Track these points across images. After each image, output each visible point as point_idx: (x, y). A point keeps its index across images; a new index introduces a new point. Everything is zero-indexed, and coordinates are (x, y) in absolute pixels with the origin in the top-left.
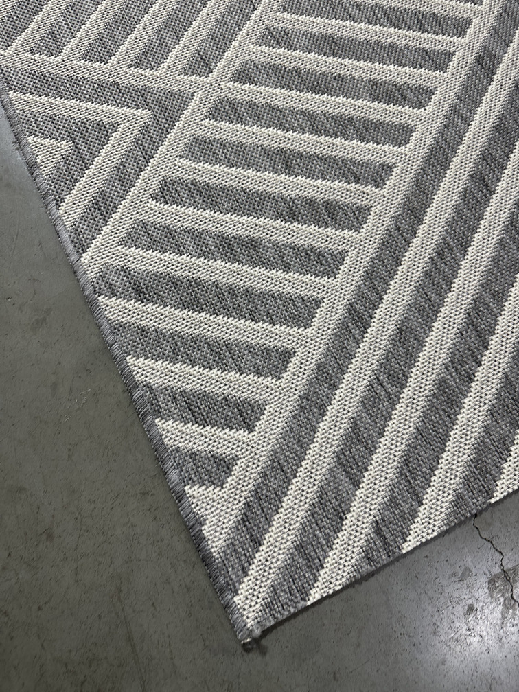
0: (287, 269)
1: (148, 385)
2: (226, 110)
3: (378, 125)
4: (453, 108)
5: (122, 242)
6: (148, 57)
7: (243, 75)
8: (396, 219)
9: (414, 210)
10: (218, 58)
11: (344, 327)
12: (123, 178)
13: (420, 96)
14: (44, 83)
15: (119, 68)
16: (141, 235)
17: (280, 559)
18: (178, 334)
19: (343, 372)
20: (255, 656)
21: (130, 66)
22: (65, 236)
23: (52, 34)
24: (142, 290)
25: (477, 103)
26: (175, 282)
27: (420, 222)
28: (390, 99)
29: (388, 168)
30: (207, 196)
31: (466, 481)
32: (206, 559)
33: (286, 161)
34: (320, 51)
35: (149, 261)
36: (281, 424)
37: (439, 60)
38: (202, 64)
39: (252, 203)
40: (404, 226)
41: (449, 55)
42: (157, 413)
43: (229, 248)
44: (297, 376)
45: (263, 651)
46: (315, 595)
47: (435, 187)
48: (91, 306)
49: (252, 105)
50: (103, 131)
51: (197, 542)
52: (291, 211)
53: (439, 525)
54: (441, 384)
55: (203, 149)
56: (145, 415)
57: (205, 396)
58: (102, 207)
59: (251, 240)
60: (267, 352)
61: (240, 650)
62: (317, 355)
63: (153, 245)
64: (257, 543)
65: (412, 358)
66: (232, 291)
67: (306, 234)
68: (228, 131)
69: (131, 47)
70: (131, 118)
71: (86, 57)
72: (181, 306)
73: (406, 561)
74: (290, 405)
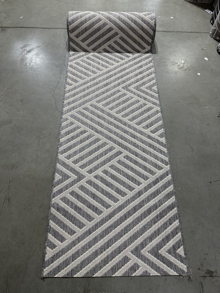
0: (83, 217)
1: (50, 226)
2: (90, 182)
3: (113, 197)
4: (129, 200)
5: (60, 199)
6: (82, 167)
7: (96, 177)
8: (106, 216)
9: (110, 216)
10: (94, 172)
11: (86, 232)
12: (67, 187)
13: (123, 194)
14: (64, 165)
15: (76, 167)
16: (64, 200)
17: (54, 267)
18: (60, 220)
19: (82, 240)
20: (42, 281)
21: (79, 167)
22: (52, 194)
23: (70, 155)
24: (59, 209)
25: (133, 201)
26: (64, 210)
27: (110, 219)
28: (118, 193)
29: (110, 206)
30: (78, 197)
31: (91, 270)
32: (44, 260)
33: (94, 196)
34: (111, 178)
35: (63, 205)
36: (67, 244)
37: (131, 189)
38: (90, 172)
39: (84, 201)
40: (107, 219)
41: (134, 189)
42: (49, 232)
43: (77, 208)
44: (74, 237)
45: (44, 281)
46: (56, 276)
47: (116, 214)
48: (50, 208)
49: (94, 183)
50: (68, 177)
51: (44, 256)
52: (90, 206)
53: (82, 275)
54: (96, 251)
55: (82, 188)
56: (47, 231)
57: (58, 233)
58: (61, 191)
59: (80, 208)
60: (72, 230)
61: (40, 278)
62: (79, 235)
63: (65, 202)
64: (52, 262)
65: (94, 244)
66: (72, 216)
67: (90, 212)
68: (88, 186)
69: (81, 163)
70: (74, 177)
71: (73, 162)
72: (63, 215)
73: (73, 278)
74: (70, 242)
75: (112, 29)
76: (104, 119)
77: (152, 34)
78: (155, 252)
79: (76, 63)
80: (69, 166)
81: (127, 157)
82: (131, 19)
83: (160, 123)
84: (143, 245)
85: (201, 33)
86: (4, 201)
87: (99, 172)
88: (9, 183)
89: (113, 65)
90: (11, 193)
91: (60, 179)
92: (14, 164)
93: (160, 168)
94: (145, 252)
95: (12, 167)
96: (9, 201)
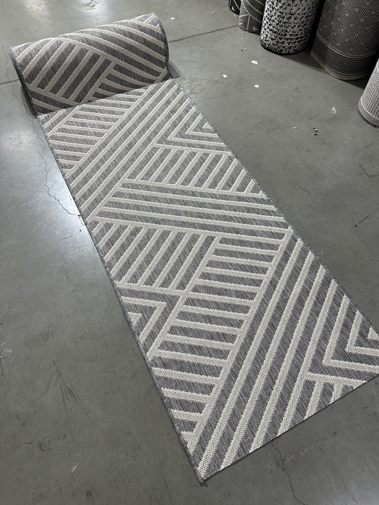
0: (211, 356)
1: (168, 398)
2: (190, 302)
3: (238, 306)
4: (263, 300)
5: (159, 348)
6: (165, 283)
7: (195, 290)
8: (245, 339)
9: (250, 336)
10: (187, 283)
11: (229, 377)
12: (159, 326)
13: (251, 296)
14: (133, 293)
15: (156, 288)
16: (165, 345)
17: (211, 455)
18: (177, 380)
19: (230, 393)
20: (204, 487)
21: (159, 287)
22: (141, 347)
23: (134, 276)
24: (166, 364)
25: (270, 298)
26: (176, 361)
27: (253, 340)
28: (242, 297)
29: (242, 322)
30: (185, 331)
31: (269, 429)
32: (188, 455)
33: (209, 319)
34: (219, 280)
35: (168, 355)
36: (210, 411)
37: (257, 283)
38: (182, 286)
39: (199, 334)
40: (248, 342)
41: (261, 281)
42: (171, 407)
43: (193, 349)
44: (215, 394)
45: (207, 486)
46: (222, 467)
47: (257, 328)
48: (150, 371)
49: (198, 300)
50: (152, 310)
51: (185, 450)
52: (212, 336)
53: (260, 444)
54: (261, 396)
55: (183, 315)
56: (168, 408)
57: (186, 401)
58: (152, 336)
59: (199, 346)
60: (205, 386)
61: (199, 485)
62: (221, 387)
63: (169, 349)
64: (204, 450)
65: (251, 388)
66: (194, 364)
67: (217, 344)
68: (191, 309)
69: (159, 280)
70: (161, 305)
71: (145, 284)
72: (178, 370)
73: (250, 456)
74: (213, 404)
75: (98, 57)
76: (156, 199)
77: (163, 47)
78: (341, 354)
79: (59, 129)
80: (143, 292)
81: (224, 241)
82: (122, 32)
83: (244, 172)
84: (320, 353)
85: (227, 28)
86: (64, 399)
87: (196, 280)
88: (54, 366)
89: (123, 113)
90: (68, 379)
91: (140, 319)
92: (45, 331)
93: (280, 236)
94: (328, 360)
95: (44, 337)
96: (72, 395)
